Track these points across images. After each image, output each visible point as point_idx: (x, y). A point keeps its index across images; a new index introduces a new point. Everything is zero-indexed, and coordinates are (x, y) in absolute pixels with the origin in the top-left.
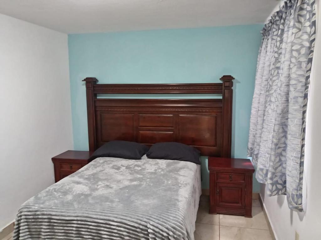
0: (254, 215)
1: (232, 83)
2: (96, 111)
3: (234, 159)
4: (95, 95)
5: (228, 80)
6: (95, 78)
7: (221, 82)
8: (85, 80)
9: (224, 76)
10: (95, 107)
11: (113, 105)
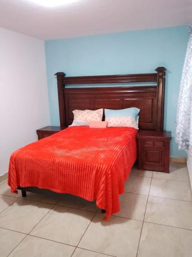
0: (172, 171)
1: (165, 73)
2: (64, 97)
3: (165, 132)
4: (64, 86)
5: (161, 71)
6: (63, 73)
7: (156, 72)
8: (56, 74)
9: (158, 68)
10: (64, 94)
11: (76, 92)
